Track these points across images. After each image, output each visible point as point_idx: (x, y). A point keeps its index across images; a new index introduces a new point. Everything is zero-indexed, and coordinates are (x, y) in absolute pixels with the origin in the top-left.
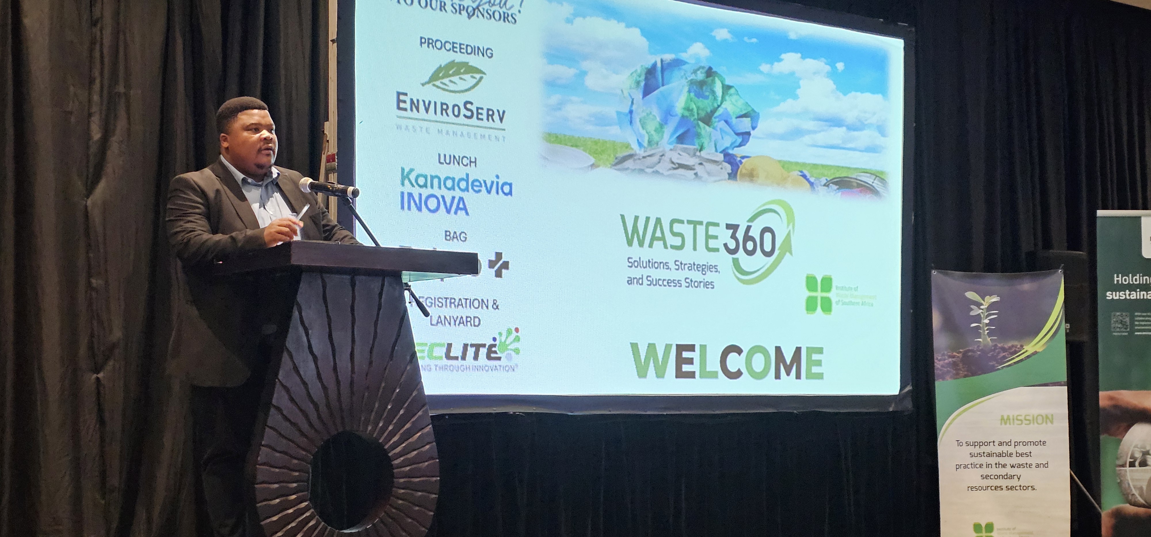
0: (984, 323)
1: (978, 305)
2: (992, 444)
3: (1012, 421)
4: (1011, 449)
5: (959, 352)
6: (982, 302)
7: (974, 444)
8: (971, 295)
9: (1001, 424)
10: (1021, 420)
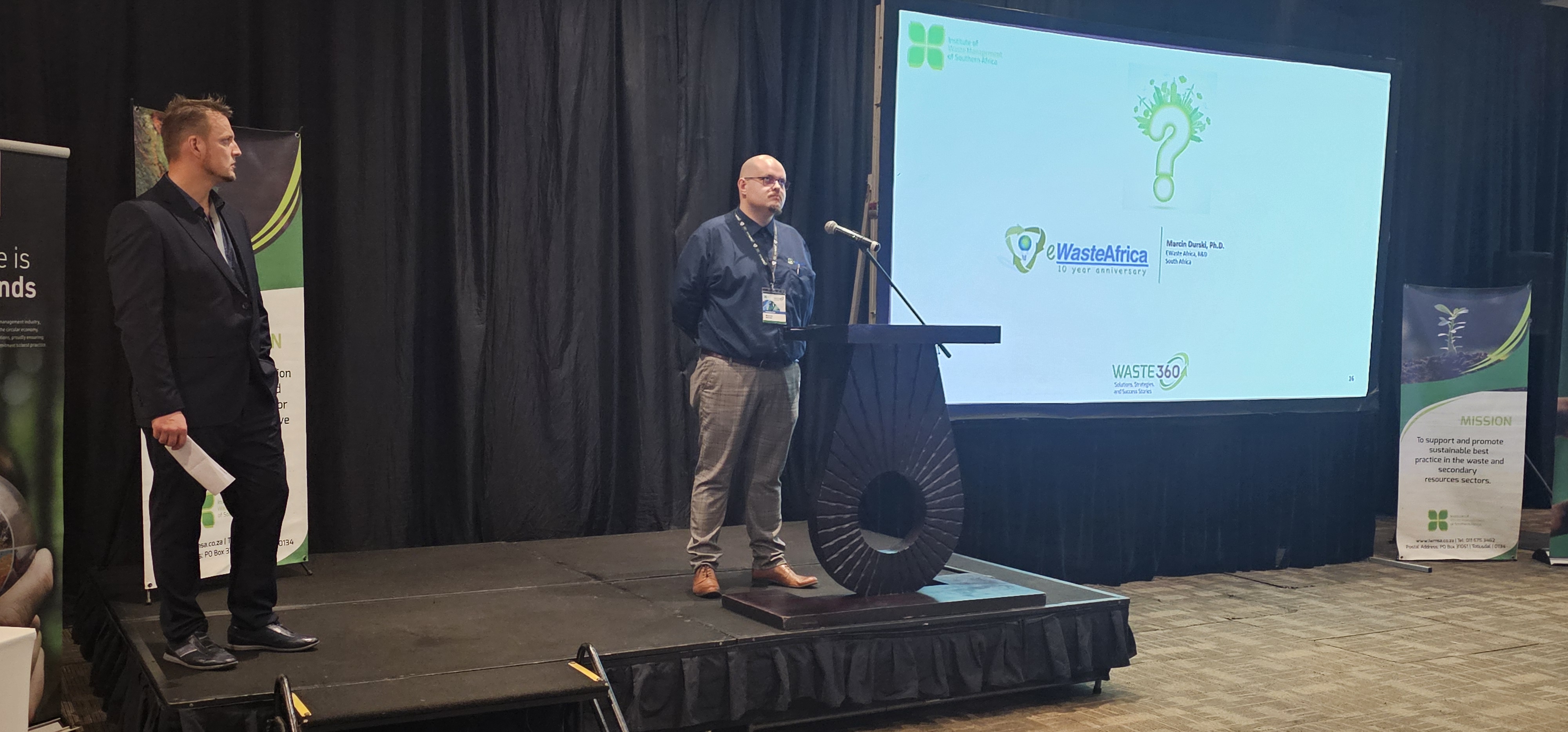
0: (1451, 333)
1: (1447, 316)
2: (1451, 441)
3: (1471, 422)
4: (1469, 447)
5: (1426, 359)
6: (1451, 314)
7: (1435, 441)
8: (1440, 307)
9: (1462, 424)
10: (1480, 421)
